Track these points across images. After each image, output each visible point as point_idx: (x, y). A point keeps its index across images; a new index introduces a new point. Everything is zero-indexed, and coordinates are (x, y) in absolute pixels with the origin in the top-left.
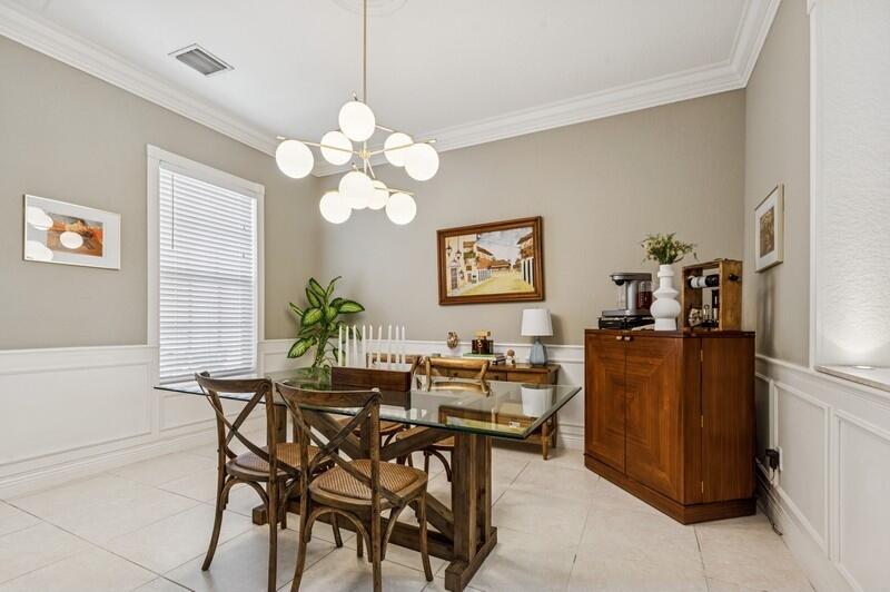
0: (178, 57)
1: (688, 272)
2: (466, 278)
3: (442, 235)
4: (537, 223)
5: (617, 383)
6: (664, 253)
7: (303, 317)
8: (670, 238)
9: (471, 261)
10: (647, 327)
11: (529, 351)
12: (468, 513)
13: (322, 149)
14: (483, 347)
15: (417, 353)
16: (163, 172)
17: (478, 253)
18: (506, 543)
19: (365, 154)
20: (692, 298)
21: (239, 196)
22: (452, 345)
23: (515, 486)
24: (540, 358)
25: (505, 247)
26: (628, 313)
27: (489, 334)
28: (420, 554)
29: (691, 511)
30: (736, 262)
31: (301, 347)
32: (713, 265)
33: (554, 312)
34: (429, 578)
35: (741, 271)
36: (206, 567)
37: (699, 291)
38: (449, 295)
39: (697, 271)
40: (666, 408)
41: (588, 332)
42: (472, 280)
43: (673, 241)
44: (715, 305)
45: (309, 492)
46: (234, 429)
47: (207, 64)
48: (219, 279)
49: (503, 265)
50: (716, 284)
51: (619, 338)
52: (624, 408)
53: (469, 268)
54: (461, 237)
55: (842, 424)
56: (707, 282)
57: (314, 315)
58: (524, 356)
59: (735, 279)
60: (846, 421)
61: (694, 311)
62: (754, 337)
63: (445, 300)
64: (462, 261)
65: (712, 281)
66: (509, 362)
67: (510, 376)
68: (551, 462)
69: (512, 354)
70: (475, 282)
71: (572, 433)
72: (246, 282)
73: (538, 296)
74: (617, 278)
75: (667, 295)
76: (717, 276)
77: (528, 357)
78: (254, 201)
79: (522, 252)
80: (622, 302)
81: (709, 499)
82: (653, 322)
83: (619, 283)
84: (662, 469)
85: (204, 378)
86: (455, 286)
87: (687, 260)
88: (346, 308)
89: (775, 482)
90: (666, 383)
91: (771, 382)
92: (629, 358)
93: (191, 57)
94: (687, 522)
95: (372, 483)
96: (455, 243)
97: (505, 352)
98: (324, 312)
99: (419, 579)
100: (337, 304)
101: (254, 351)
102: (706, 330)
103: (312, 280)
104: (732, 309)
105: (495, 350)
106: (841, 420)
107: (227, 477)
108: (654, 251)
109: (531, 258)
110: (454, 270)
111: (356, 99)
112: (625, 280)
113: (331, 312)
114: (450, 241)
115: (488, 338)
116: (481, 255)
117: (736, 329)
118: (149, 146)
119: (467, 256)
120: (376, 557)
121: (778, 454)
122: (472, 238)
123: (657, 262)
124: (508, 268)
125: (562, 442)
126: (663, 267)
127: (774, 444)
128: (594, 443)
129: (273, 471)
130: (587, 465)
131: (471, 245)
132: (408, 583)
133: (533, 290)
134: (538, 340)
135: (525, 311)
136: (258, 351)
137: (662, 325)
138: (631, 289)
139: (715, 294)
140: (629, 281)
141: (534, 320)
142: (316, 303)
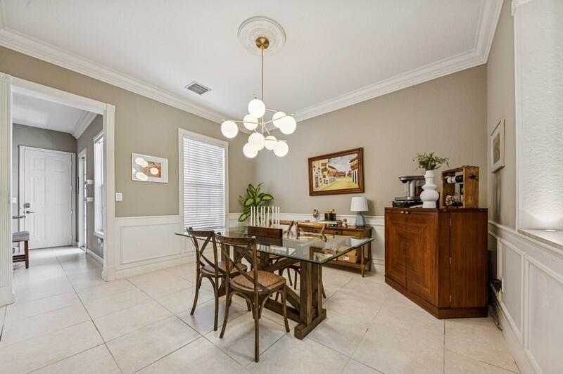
0: (189, 88)
1: (445, 174)
2: (323, 180)
3: (311, 160)
4: (360, 151)
5: (401, 237)
6: (428, 164)
7: (245, 202)
8: (431, 155)
9: (326, 173)
10: (419, 206)
11: (355, 219)
12: (306, 300)
13: (244, 123)
14: (331, 217)
15: (292, 220)
16: (185, 140)
17: (329, 169)
18: (331, 318)
19: (263, 124)
20: (448, 189)
21: (217, 148)
22: (316, 216)
23: (343, 290)
24: (361, 223)
25: (343, 164)
26: (409, 198)
27: (334, 210)
28: (283, 317)
29: (443, 312)
30: (475, 167)
31: (244, 217)
32: (460, 170)
33: (369, 198)
34: (288, 330)
35: (478, 173)
36: (192, 313)
37: (453, 185)
38: (314, 190)
39: (452, 173)
40: (428, 251)
41: (386, 209)
42: (326, 182)
43: (434, 157)
44: (461, 193)
45: (229, 284)
46: (201, 253)
47: (201, 90)
48: (209, 186)
49: (342, 175)
50: (461, 181)
51: (402, 212)
52: (405, 251)
53: (324, 177)
54: (320, 161)
55: (531, 266)
56: (456, 180)
57: (250, 201)
58: (352, 222)
59: (474, 177)
60: (533, 264)
61: (449, 197)
62: (487, 212)
63: (312, 193)
64: (320, 173)
65: (459, 179)
66: (344, 225)
67: (343, 232)
68: (367, 279)
69: (346, 221)
70: (327, 183)
71: (379, 263)
72: (221, 187)
73: (361, 190)
74: (402, 179)
75: (430, 188)
76: (462, 176)
77: (354, 222)
78: (224, 150)
79: (352, 167)
80: (407, 192)
81: (455, 305)
82: (422, 203)
83: (404, 182)
84: (426, 287)
85: (190, 230)
86: (317, 186)
87: (444, 167)
88: (265, 198)
89: (499, 298)
90: (428, 238)
91: (498, 239)
92: (408, 224)
93: (193, 88)
94: (440, 317)
95: (254, 281)
96: (317, 164)
97: (342, 219)
98: (255, 200)
99: (282, 330)
100: (261, 196)
101: (224, 219)
102: (455, 208)
103: (250, 185)
104: (472, 195)
105: (337, 219)
106: (530, 263)
107: (200, 275)
108: (422, 163)
109: (356, 170)
110: (317, 178)
111: (256, 98)
112: (407, 180)
113: (258, 200)
114: (315, 163)
115: (333, 213)
116: (331, 170)
117: (475, 207)
118: (179, 129)
119: (323, 170)
120: (257, 316)
121: (501, 282)
122: (325, 161)
123: (424, 169)
124: (344, 176)
125: (374, 268)
126: (428, 172)
127: (499, 276)
128: (390, 269)
129: (217, 273)
130: (386, 281)
131: (325, 164)
132: (277, 331)
133: (358, 187)
134: (360, 213)
135: (353, 198)
136: (226, 218)
137: (428, 205)
138: (411, 185)
139: (461, 186)
140: (410, 181)
141: (357, 203)
142: (252, 196)
